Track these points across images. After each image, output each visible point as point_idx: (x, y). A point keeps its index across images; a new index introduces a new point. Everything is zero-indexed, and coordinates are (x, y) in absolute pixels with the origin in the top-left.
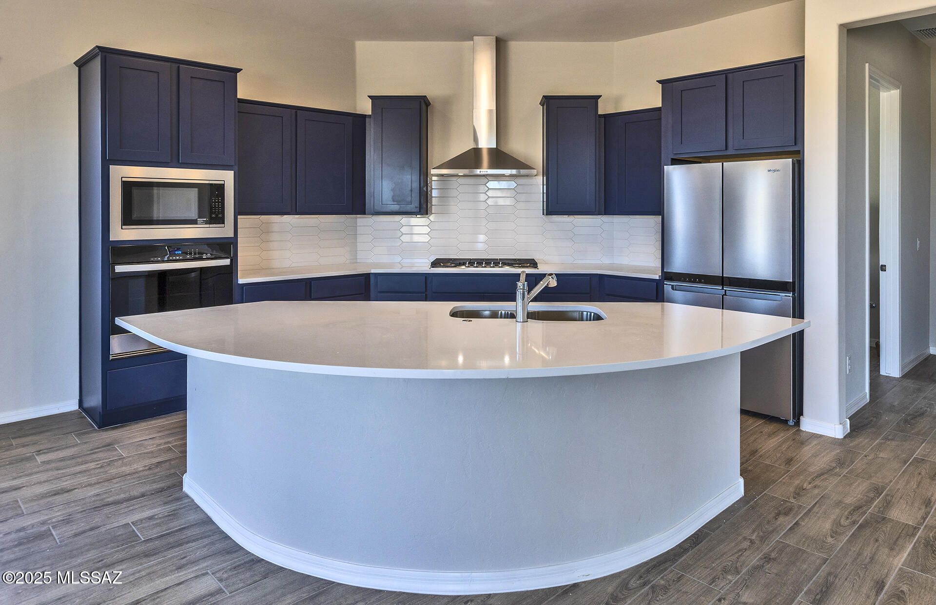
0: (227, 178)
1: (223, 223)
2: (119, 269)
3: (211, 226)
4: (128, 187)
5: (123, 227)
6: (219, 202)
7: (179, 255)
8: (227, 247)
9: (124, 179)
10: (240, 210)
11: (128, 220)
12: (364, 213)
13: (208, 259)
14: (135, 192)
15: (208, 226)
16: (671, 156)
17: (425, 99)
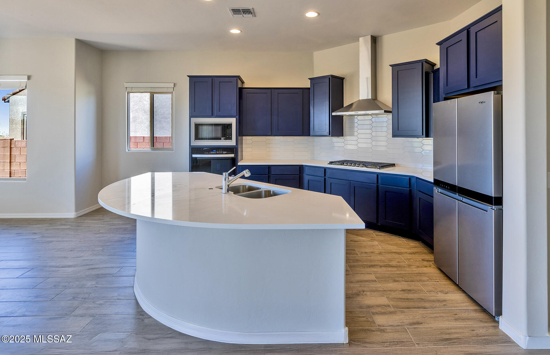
0: (233, 121)
1: (232, 140)
2: (193, 156)
3: (226, 140)
4: (197, 126)
5: (195, 140)
6: (230, 131)
7: (215, 152)
8: (233, 149)
9: (195, 123)
11: (197, 138)
12: (310, 136)
13: (225, 154)
14: (200, 127)
15: (225, 140)
16: (444, 96)
17: (333, 76)
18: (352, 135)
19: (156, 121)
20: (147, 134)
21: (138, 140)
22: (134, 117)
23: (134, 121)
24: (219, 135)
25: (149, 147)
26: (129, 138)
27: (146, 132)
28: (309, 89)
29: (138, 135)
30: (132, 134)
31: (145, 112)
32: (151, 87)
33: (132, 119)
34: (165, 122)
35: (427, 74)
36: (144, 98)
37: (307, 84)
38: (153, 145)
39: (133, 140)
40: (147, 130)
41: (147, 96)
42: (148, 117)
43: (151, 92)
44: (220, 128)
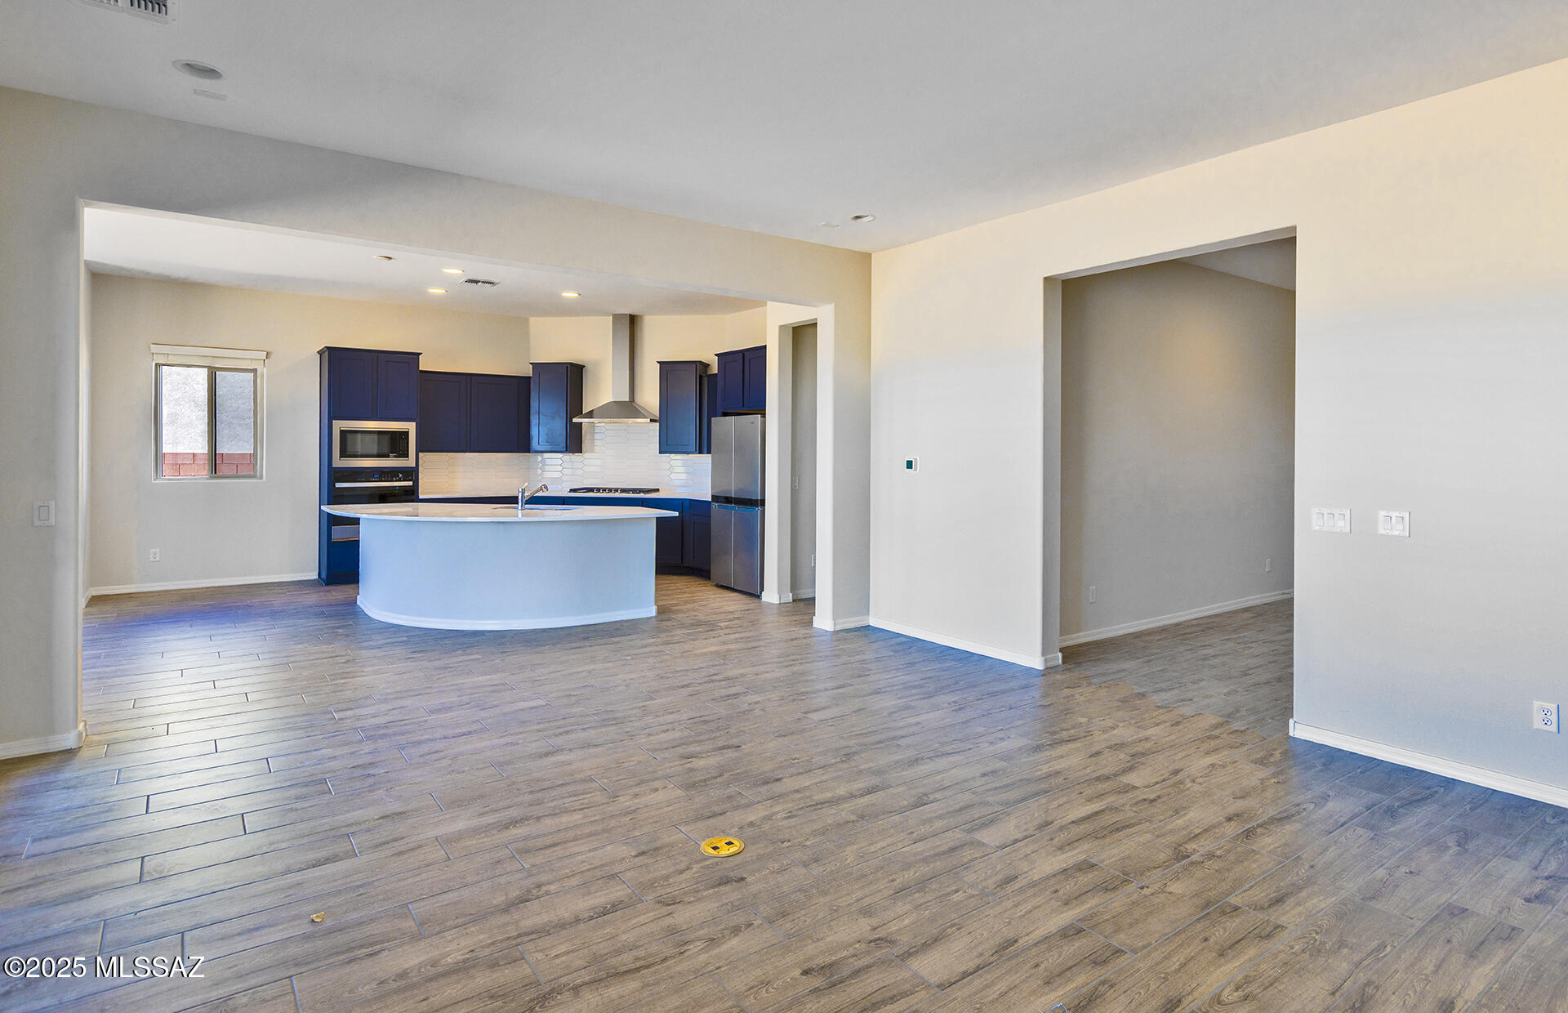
0: (411, 427)
1: (408, 457)
2: (338, 485)
3: (398, 458)
4: (343, 433)
5: (341, 458)
6: (404, 443)
7: (377, 478)
8: (412, 473)
9: (343, 428)
10: (419, 450)
11: (344, 454)
12: (529, 452)
13: (396, 481)
14: (349, 437)
15: (395, 458)
16: (721, 410)
17: (571, 364)
18: (593, 451)
19: (221, 424)
20: (201, 447)
21: (180, 462)
22: (170, 415)
23: (172, 422)
24: (386, 451)
25: (206, 472)
26: (159, 456)
27: (200, 445)
28: (530, 377)
29: (180, 449)
30: (167, 448)
31: (197, 405)
32: (213, 357)
33: (168, 417)
34: (240, 425)
35: (701, 377)
36: (195, 377)
37: (528, 371)
38: (214, 469)
39: (168, 460)
40: (200, 439)
41: (203, 374)
42: (203, 414)
43: (209, 368)
44: (387, 438)
